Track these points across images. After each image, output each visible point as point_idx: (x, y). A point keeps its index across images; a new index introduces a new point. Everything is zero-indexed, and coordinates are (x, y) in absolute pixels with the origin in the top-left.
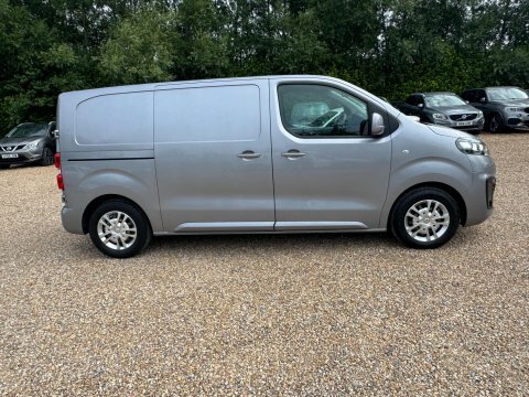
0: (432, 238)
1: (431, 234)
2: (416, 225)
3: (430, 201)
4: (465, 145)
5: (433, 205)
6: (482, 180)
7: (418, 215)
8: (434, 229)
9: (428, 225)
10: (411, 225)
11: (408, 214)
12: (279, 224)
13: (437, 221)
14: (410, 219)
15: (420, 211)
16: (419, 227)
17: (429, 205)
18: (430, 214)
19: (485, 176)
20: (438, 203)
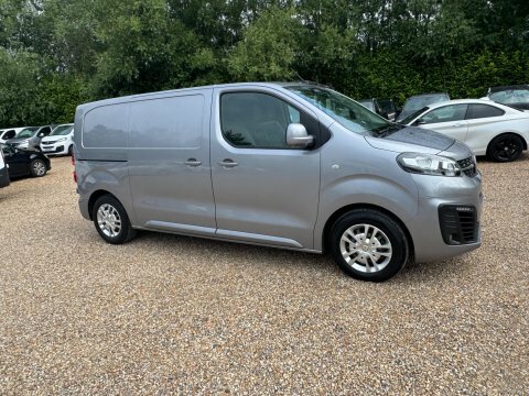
0: (373, 270)
1: (371, 265)
2: (353, 251)
3: (367, 226)
4: (408, 162)
5: (371, 231)
6: (433, 207)
7: (355, 241)
8: (374, 259)
9: (367, 254)
10: (348, 251)
11: (344, 238)
12: (220, 231)
13: (378, 250)
14: (347, 244)
15: (357, 237)
16: (356, 254)
17: (366, 230)
18: (368, 241)
19: (439, 202)
20: (376, 230)
